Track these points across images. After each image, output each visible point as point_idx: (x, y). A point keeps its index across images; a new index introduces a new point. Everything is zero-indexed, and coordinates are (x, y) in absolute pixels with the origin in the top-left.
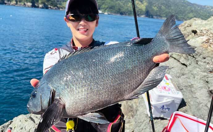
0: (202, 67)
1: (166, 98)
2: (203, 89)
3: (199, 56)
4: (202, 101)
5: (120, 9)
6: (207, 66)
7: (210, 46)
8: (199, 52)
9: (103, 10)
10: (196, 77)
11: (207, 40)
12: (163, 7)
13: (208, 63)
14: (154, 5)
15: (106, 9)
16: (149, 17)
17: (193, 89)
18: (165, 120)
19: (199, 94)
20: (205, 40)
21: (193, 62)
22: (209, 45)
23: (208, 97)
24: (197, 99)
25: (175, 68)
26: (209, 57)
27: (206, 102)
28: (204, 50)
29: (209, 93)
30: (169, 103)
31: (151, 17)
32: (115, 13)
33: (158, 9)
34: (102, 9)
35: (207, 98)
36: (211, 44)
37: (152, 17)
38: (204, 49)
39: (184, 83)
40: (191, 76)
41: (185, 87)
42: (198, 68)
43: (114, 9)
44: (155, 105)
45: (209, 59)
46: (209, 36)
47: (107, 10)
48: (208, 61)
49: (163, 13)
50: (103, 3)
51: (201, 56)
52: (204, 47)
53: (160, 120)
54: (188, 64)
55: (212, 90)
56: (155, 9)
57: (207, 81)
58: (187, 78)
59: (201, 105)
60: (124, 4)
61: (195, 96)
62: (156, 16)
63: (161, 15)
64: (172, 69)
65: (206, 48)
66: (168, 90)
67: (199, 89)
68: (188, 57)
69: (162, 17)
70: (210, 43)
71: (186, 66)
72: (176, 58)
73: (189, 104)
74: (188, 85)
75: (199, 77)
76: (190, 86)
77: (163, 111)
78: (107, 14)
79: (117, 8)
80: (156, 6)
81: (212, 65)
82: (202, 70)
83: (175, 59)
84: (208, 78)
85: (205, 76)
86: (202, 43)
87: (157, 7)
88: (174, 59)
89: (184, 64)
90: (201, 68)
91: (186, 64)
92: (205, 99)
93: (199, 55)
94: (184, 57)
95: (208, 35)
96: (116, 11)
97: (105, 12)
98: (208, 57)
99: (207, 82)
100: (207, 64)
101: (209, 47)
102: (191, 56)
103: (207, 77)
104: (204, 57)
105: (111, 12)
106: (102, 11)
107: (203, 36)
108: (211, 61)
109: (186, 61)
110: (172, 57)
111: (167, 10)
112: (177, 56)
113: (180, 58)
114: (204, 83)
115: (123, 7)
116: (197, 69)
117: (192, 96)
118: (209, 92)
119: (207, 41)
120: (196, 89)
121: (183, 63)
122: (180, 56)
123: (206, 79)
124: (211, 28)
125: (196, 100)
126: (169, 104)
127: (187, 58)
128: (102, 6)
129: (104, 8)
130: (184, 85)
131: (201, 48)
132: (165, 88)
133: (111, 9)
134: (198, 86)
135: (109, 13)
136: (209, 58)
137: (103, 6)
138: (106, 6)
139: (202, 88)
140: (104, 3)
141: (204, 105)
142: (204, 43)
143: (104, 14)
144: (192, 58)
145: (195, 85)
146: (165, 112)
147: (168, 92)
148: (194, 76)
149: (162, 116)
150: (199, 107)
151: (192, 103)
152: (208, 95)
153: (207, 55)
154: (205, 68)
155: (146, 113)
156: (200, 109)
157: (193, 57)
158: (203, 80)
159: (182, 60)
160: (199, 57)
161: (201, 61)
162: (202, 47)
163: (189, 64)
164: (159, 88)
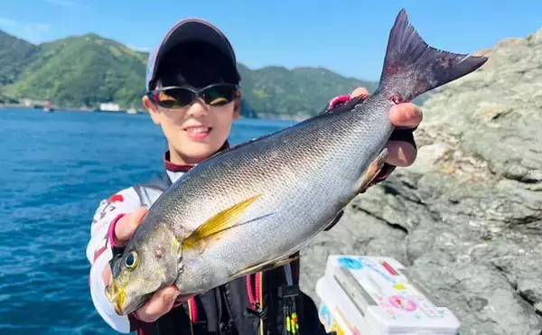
0: (458, 226)
2: (499, 290)
3: (437, 198)
4: (510, 330)
6: (472, 223)
7: (460, 168)
8: (436, 188)
9: (122, 102)
10: (459, 257)
11: (446, 153)
12: (279, 90)
13: (470, 215)
14: (257, 85)
15: (131, 100)
16: (247, 116)
19: (492, 308)
20: (441, 154)
21: (422, 217)
22: (457, 166)
23: (521, 313)
24: (494, 324)
25: (378, 238)
26: (470, 197)
28: (447, 179)
29: (519, 302)
31: (251, 115)
33: (266, 95)
34: (119, 98)
35: (521, 318)
36: (459, 162)
37: (255, 116)
38: (445, 177)
39: (433, 281)
40: (440, 256)
41: (442, 291)
42: (449, 231)
45: (472, 204)
46: (449, 143)
47: (135, 101)
48: (469, 210)
49: (281, 103)
50: (122, 85)
51: (443, 197)
52: (445, 174)
54: (411, 225)
55: (528, 291)
56: (260, 94)
57: (500, 265)
58: (431, 262)
61: (484, 318)
62: (265, 111)
63: (277, 110)
64: (371, 243)
65: (450, 174)
66: (410, 307)
67: (487, 291)
68: (403, 205)
69: (278, 114)
70: (455, 160)
71: (405, 230)
72: (372, 210)
74: (448, 284)
75: (467, 256)
76: (453, 286)
78: (135, 112)
80: (260, 87)
81: (482, 219)
82: (461, 236)
83: (368, 213)
84: (497, 256)
85: (488, 252)
86: (435, 163)
87: (265, 90)
88: (364, 214)
89: (396, 226)
90: (454, 229)
91: (402, 224)
92: (515, 320)
93: (434, 195)
94: (391, 206)
95: (443, 140)
97: (129, 108)
98: (465, 197)
99: (500, 269)
100: (468, 217)
101: (458, 171)
102: (412, 200)
103: (494, 253)
104: (454, 200)
106: (121, 107)
107: (431, 143)
108: (478, 209)
109: (401, 216)
110: (360, 209)
111: (290, 97)
112: (372, 205)
113: (382, 208)
114: (492, 274)
116: (446, 234)
117: (476, 318)
118: (518, 297)
119: (446, 157)
121: (393, 222)
122: (380, 203)
123: (495, 260)
124: (448, 122)
125: (493, 327)
127: (401, 208)
128: (118, 92)
129: (124, 97)
130: (438, 287)
131: (437, 175)
132: (399, 302)
134: (479, 283)
135: (140, 110)
136: (469, 200)
137: (123, 91)
138: (131, 92)
139: (492, 287)
140: (124, 83)
142: (441, 162)
143: (126, 112)
144: (416, 205)
145: (467, 282)
147: (412, 314)
148: (450, 255)
152: (518, 307)
153: (462, 194)
154: (467, 230)
157: (419, 202)
158: (483, 264)
159: (389, 215)
160: (438, 200)
161: (445, 211)
162: (438, 172)
163: (413, 222)
164: (382, 304)
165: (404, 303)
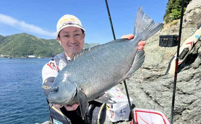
0: (133, 81)
1: (123, 103)
2: (142, 93)
4: (144, 101)
5: (51, 53)
6: (137, 80)
10: (134, 87)
13: (136, 78)
15: (38, 54)
17: (135, 95)
18: (123, 122)
27: (147, 101)
30: (126, 106)
32: (47, 57)
34: (35, 54)
35: (146, 98)
40: (129, 88)
42: (131, 82)
43: (46, 54)
44: (116, 111)
47: (40, 54)
48: (136, 77)
53: (120, 123)
54: (123, 82)
55: (148, 92)
59: (145, 103)
60: (54, 49)
61: (138, 99)
67: (139, 94)
71: (121, 84)
73: (137, 105)
76: (132, 94)
77: (121, 115)
78: (40, 58)
79: (49, 52)
81: (139, 79)
82: (134, 83)
84: (141, 86)
92: (145, 99)
96: (48, 55)
99: (142, 88)
105: (44, 56)
106: (35, 56)
114: (140, 90)
115: (54, 51)
117: (137, 99)
118: (146, 94)
120: (137, 94)
123: (141, 87)
125: (140, 101)
126: (126, 108)
129: (36, 53)
132: (119, 97)
133: (44, 54)
134: (137, 92)
135: (42, 57)
137: (36, 51)
138: (39, 51)
139: (140, 92)
140: (36, 49)
141: (146, 103)
143: (37, 58)
145: (135, 92)
146: (123, 116)
147: (122, 99)
148: (132, 87)
149: (121, 119)
150: (143, 106)
151: (138, 104)
152: (146, 96)
155: (109, 121)
156: (145, 107)
158: (139, 88)
164: (115, 97)
165: (121, 97)
